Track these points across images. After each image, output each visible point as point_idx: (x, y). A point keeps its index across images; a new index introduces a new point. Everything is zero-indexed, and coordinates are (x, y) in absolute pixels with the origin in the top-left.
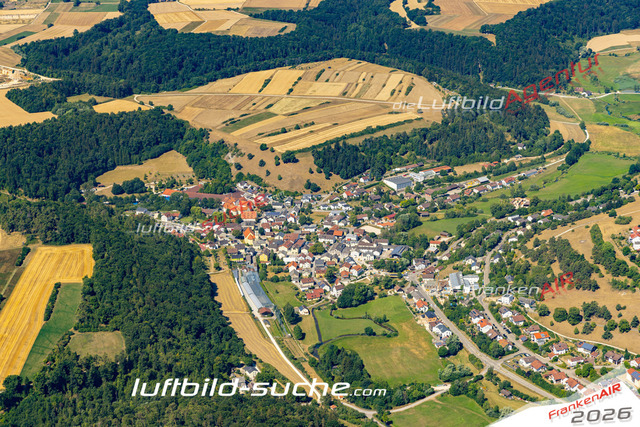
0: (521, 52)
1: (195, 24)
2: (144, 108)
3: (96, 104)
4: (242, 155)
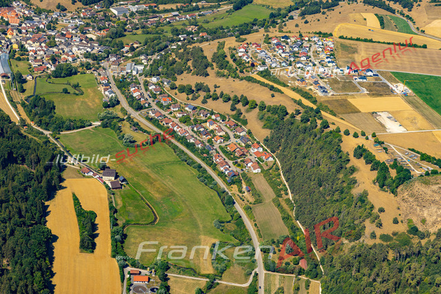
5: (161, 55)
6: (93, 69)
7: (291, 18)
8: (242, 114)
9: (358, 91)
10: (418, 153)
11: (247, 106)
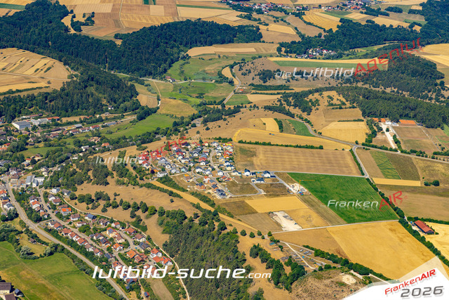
5: (62, 166)
7: (194, 126)
8: (141, 220)
9: (256, 192)
10: (312, 249)
11: (147, 213)
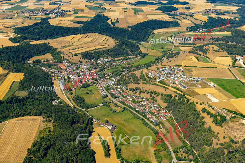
0: (136, 32)
1: (59, 24)
2: (42, 43)
3: (31, 42)
4: (65, 54)
5: (120, 77)
6: (96, 84)
7: (164, 60)
8: (154, 98)
9: (197, 86)
10: (226, 109)
11: (156, 95)
